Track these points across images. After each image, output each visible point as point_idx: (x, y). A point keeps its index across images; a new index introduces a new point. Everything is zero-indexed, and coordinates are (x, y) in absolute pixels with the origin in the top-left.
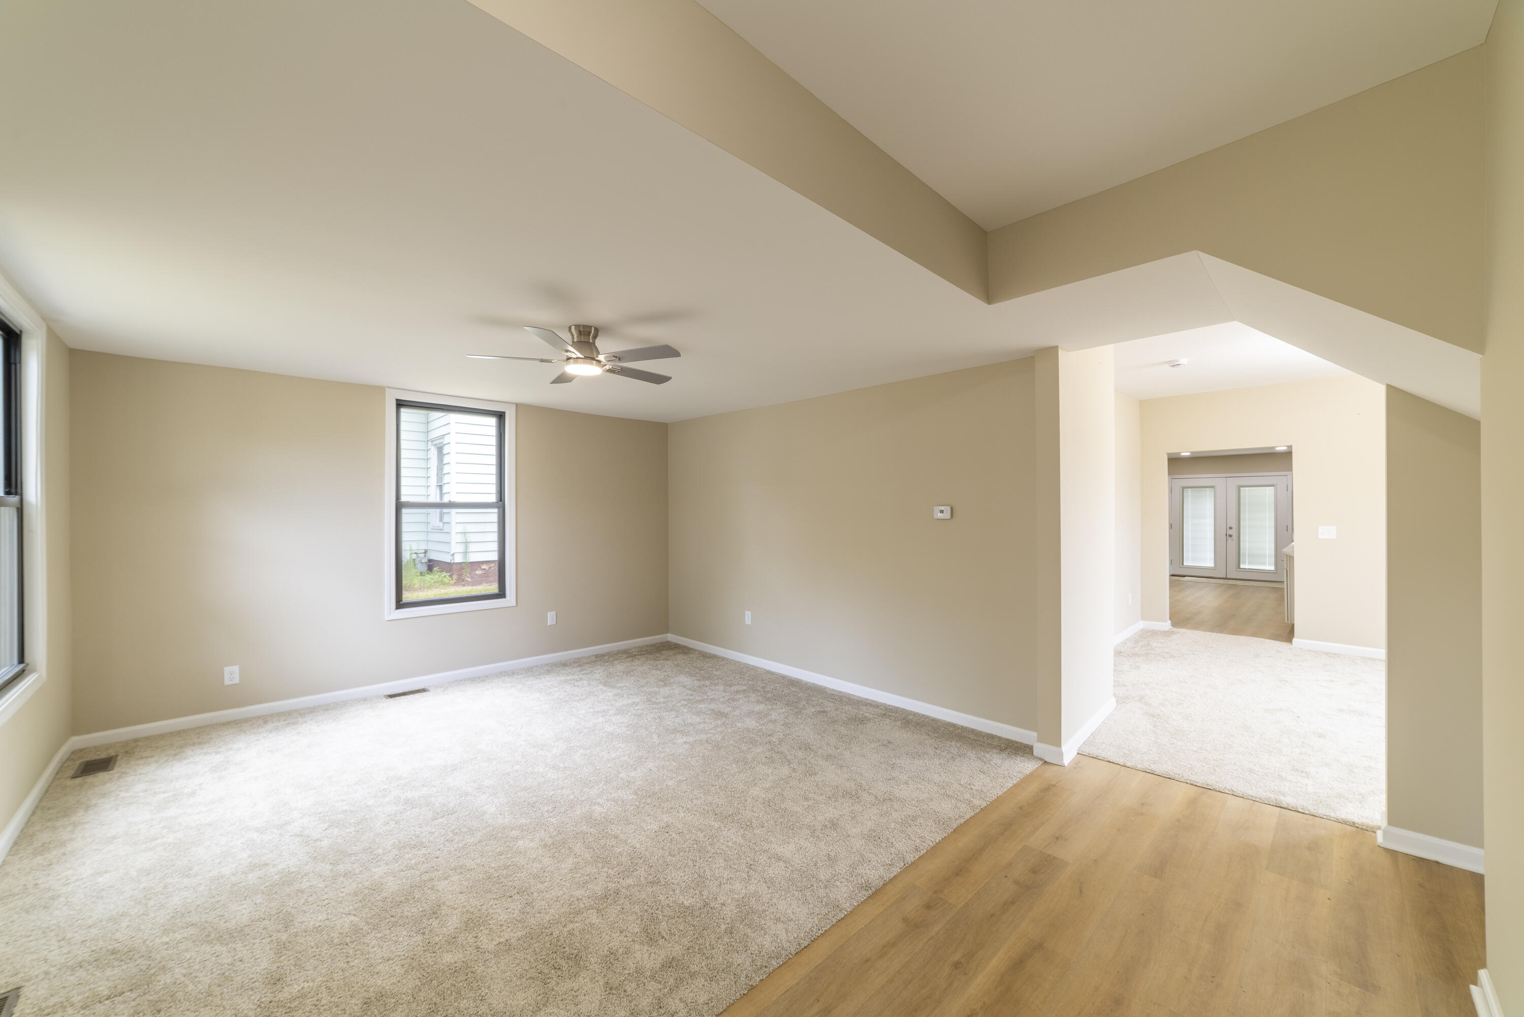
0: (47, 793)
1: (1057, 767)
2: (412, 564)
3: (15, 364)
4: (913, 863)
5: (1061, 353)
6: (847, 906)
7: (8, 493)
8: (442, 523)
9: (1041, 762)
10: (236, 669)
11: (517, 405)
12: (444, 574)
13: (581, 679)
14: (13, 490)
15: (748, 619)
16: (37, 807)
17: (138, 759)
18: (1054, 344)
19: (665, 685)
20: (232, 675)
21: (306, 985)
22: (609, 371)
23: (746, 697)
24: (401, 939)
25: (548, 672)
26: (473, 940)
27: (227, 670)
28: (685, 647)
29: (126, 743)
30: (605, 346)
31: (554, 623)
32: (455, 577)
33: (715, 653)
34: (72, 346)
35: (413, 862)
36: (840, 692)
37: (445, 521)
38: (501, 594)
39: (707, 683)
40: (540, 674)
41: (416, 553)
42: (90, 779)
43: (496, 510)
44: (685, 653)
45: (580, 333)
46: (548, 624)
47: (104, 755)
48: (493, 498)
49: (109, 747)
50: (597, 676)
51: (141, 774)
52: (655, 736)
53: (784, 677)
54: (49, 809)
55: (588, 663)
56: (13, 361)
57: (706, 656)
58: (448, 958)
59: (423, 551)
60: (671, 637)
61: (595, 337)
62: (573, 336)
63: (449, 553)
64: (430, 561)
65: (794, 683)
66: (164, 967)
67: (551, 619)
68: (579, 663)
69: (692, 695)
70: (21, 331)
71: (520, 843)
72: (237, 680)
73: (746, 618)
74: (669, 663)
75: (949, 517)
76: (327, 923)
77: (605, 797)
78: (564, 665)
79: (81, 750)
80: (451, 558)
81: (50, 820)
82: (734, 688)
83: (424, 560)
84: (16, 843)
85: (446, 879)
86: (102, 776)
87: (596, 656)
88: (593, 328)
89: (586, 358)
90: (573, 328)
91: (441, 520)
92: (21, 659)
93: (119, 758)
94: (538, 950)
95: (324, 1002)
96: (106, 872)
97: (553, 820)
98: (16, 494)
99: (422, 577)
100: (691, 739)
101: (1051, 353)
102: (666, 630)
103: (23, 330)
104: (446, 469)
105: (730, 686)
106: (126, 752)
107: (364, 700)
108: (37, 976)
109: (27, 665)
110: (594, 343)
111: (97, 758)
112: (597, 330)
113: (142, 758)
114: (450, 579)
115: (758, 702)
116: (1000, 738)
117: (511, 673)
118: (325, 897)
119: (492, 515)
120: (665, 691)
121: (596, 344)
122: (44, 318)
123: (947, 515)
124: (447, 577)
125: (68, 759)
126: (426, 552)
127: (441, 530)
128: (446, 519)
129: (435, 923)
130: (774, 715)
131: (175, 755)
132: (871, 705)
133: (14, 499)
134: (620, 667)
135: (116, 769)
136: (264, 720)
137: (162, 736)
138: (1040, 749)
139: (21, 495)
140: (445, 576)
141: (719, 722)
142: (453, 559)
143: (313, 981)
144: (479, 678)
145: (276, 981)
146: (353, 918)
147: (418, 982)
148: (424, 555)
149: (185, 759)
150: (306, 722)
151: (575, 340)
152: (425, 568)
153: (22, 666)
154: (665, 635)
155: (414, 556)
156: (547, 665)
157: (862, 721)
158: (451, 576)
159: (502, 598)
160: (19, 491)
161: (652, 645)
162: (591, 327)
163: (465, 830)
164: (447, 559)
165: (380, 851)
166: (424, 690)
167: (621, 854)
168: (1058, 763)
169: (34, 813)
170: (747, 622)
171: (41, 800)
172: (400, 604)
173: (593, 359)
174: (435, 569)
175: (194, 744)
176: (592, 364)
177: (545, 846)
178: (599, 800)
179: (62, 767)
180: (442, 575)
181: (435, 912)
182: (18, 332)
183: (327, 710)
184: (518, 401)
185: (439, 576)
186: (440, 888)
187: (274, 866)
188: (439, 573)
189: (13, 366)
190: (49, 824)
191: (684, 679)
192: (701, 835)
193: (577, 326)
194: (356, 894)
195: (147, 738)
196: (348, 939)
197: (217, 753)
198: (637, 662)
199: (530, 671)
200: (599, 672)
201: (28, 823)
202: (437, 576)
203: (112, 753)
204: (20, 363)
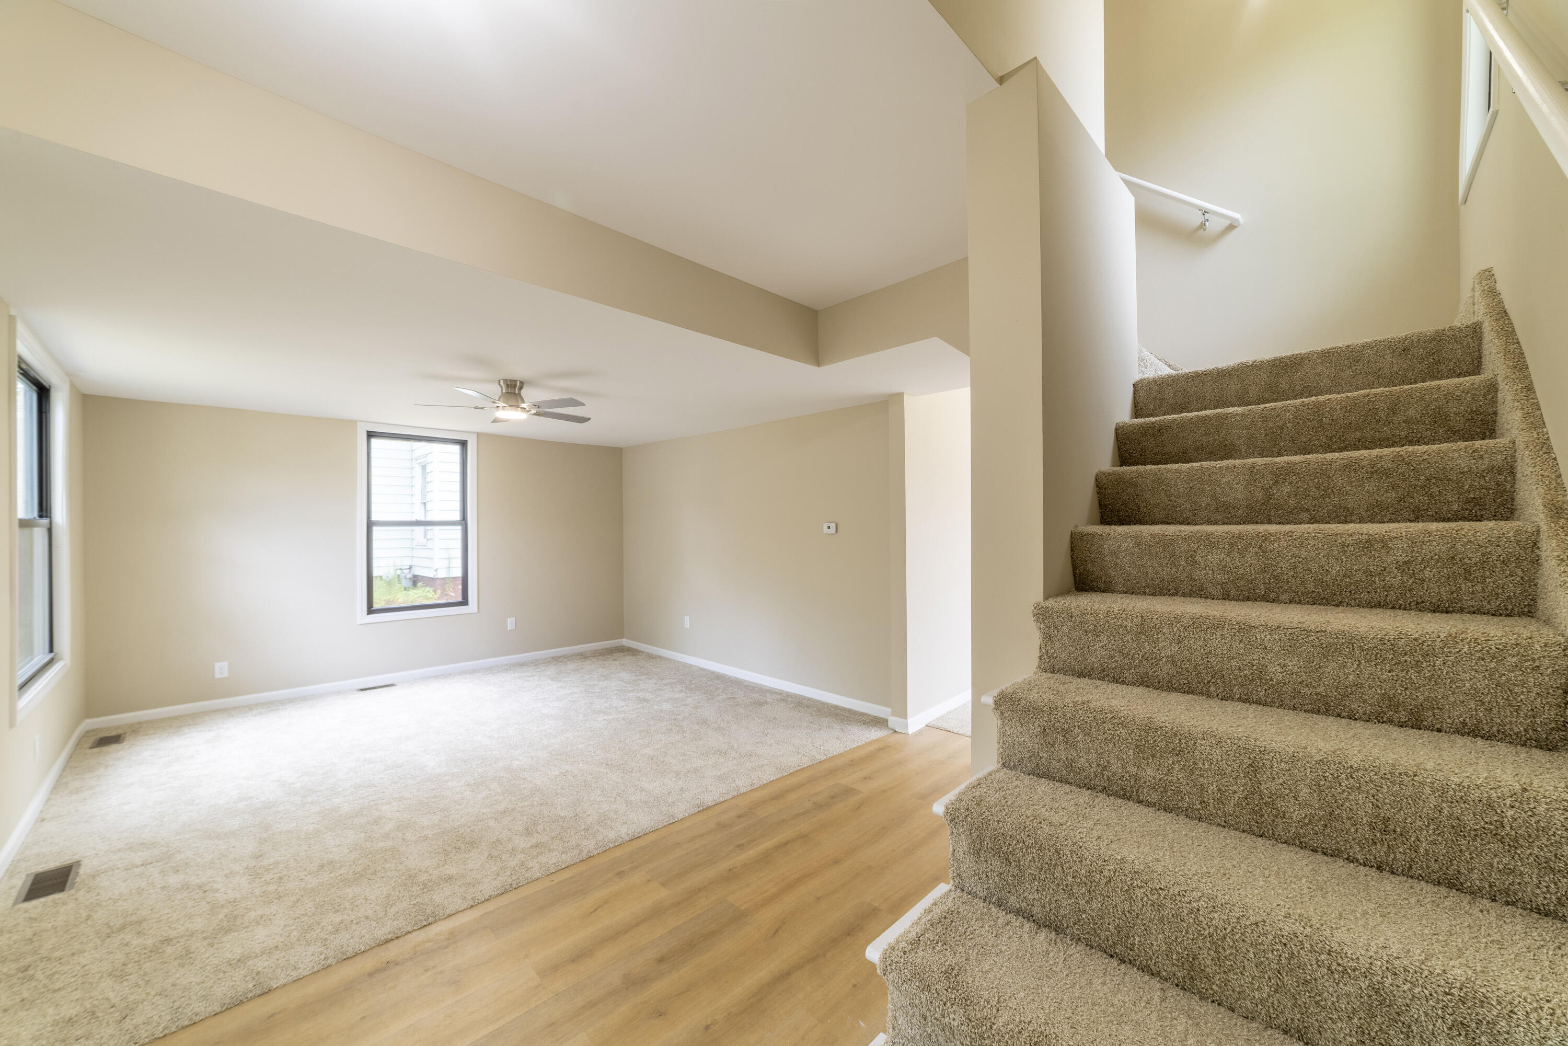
0: (71, 757)
1: (901, 735)
2: (396, 580)
3: (46, 413)
4: (744, 793)
5: (907, 398)
6: (680, 816)
7: (41, 516)
8: (426, 540)
9: (891, 732)
10: (225, 664)
11: (478, 434)
12: (428, 589)
13: (533, 676)
14: (44, 514)
15: (687, 625)
16: (65, 767)
17: (143, 736)
18: (899, 391)
19: (606, 679)
20: (221, 670)
21: (279, 858)
22: (535, 414)
23: (672, 688)
24: (350, 835)
25: (506, 670)
26: (401, 835)
27: (217, 665)
28: (636, 650)
29: (132, 725)
30: (530, 395)
31: (514, 628)
32: (439, 592)
33: (661, 654)
34: (84, 393)
35: (365, 795)
36: (756, 684)
37: (428, 537)
38: (464, 602)
39: (643, 677)
40: (498, 672)
41: (400, 569)
42: (105, 749)
43: (460, 527)
44: (634, 655)
45: (508, 386)
46: (508, 629)
47: (114, 733)
48: (457, 517)
49: (118, 727)
50: (548, 673)
51: (147, 745)
52: (581, 716)
53: (713, 673)
54: (76, 767)
55: (544, 663)
56: (44, 410)
57: (651, 657)
58: (382, 844)
59: (408, 567)
60: (625, 642)
61: (521, 388)
62: (502, 388)
63: (432, 568)
64: (415, 576)
65: (719, 677)
66: (179, 851)
67: (511, 623)
68: (535, 663)
69: (625, 687)
70: (50, 386)
71: (450, 783)
72: (226, 674)
73: (685, 622)
74: (616, 663)
75: (834, 532)
76: (296, 828)
77: (525, 755)
78: (522, 665)
79: (93, 730)
80: (435, 573)
81: (78, 774)
82: (665, 681)
83: (409, 576)
84: (54, 788)
85: (388, 804)
86: (114, 747)
87: (553, 658)
88: (518, 382)
89: (510, 406)
90: (502, 381)
91: (425, 536)
92: (51, 650)
93: (127, 735)
94: (446, 839)
95: (291, 866)
96: (129, 803)
97: (480, 770)
98: (47, 517)
99: (406, 592)
100: (610, 718)
101: (898, 398)
102: (621, 636)
103: (52, 386)
104: (429, 487)
105: (662, 680)
106: (133, 731)
107: (338, 693)
108: (90, 856)
109: (56, 654)
110: (519, 394)
111: (109, 735)
112: (522, 383)
113: (146, 735)
114: (433, 593)
115: (681, 691)
116: (869, 715)
117: (472, 672)
118: (296, 815)
119: (457, 531)
120: (604, 684)
121: (522, 395)
122: (67, 374)
123: (833, 530)
124: (431, 591)
125: (84, 736)
126: (410, 568)
127: (425, 546)
128: (429, 535)
129: (375, 828)
130: (689, 701)
131: (174, 733)
132: (776, 693)
133: (45, 521)
134: (571, 666)
135: (125, 743)
136: (250, 708)
137: (162, 720)
138: (893, 721)
139: (50, 517)
140: (429, 591)
141: (640, 706)
142: (437, 575)
143: (285, 856)
144: (443, 675)
145: (258, 857)
146: (315, 825)
147: (358, 856)
148: (408, 570)
149: (184, 735)
150: (286, 709)
151: (504, 392)
152: (409, 584)
153: (52, 654)
154: (619, 640)
155: (399, 572)
156: (507, 665)
157: (760, 704)
158: (435, 591)
159: (465, 605)
160: (49, 514)
161: (607, 649)
162: (516, 381)
163: (409, 776)
164: (431, 574)
165: (340, 789)
166: (392, 685)
167: (524, 789)
168: (904, 732)
169: (64, 770)
170: (686, 627)
171: (68, 762)
172: (371, 610)
173: (518, 407)
174: (419, 584)
175: (190, 725)
176: (518, 411)
177: (468, 785)
178: (520, 758)
179: (80, 741)
180: (427, 590)
181: (376, 822)
182: (48, 387)
183: (306, 700)
184: (479, 430)
185: (423, 591)
186: (383, 809)
187: (257, 799)
188: (423, 588)
189: (44, 415)
190: (78, 776)
191: (625, 675)
192: (590, 777)
193: (505, 381)
194: (319, 813)
195: (148, 722)
196: (311, 836)
197: (210, 731)
198: (589, 662)
199: (490, 670)
200: (552, 670)
201: (61, 776)
202: (421, 591)
203: (120, 731)
204: (49, 412)
